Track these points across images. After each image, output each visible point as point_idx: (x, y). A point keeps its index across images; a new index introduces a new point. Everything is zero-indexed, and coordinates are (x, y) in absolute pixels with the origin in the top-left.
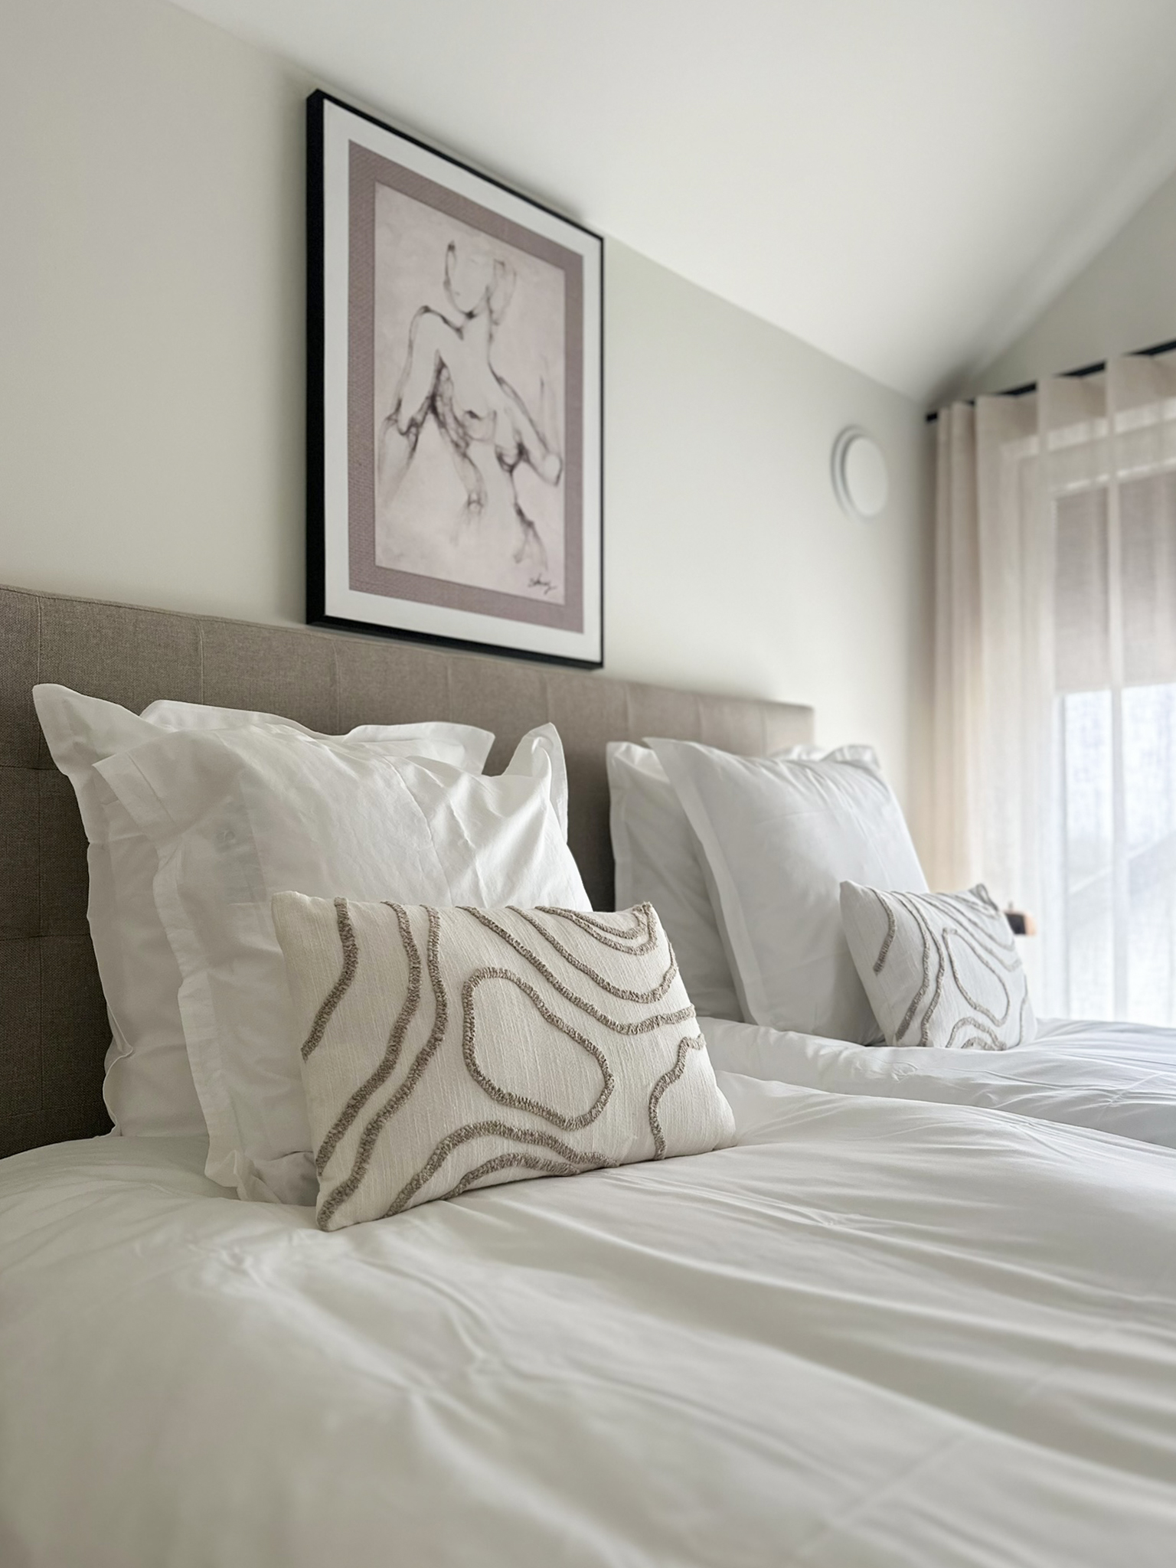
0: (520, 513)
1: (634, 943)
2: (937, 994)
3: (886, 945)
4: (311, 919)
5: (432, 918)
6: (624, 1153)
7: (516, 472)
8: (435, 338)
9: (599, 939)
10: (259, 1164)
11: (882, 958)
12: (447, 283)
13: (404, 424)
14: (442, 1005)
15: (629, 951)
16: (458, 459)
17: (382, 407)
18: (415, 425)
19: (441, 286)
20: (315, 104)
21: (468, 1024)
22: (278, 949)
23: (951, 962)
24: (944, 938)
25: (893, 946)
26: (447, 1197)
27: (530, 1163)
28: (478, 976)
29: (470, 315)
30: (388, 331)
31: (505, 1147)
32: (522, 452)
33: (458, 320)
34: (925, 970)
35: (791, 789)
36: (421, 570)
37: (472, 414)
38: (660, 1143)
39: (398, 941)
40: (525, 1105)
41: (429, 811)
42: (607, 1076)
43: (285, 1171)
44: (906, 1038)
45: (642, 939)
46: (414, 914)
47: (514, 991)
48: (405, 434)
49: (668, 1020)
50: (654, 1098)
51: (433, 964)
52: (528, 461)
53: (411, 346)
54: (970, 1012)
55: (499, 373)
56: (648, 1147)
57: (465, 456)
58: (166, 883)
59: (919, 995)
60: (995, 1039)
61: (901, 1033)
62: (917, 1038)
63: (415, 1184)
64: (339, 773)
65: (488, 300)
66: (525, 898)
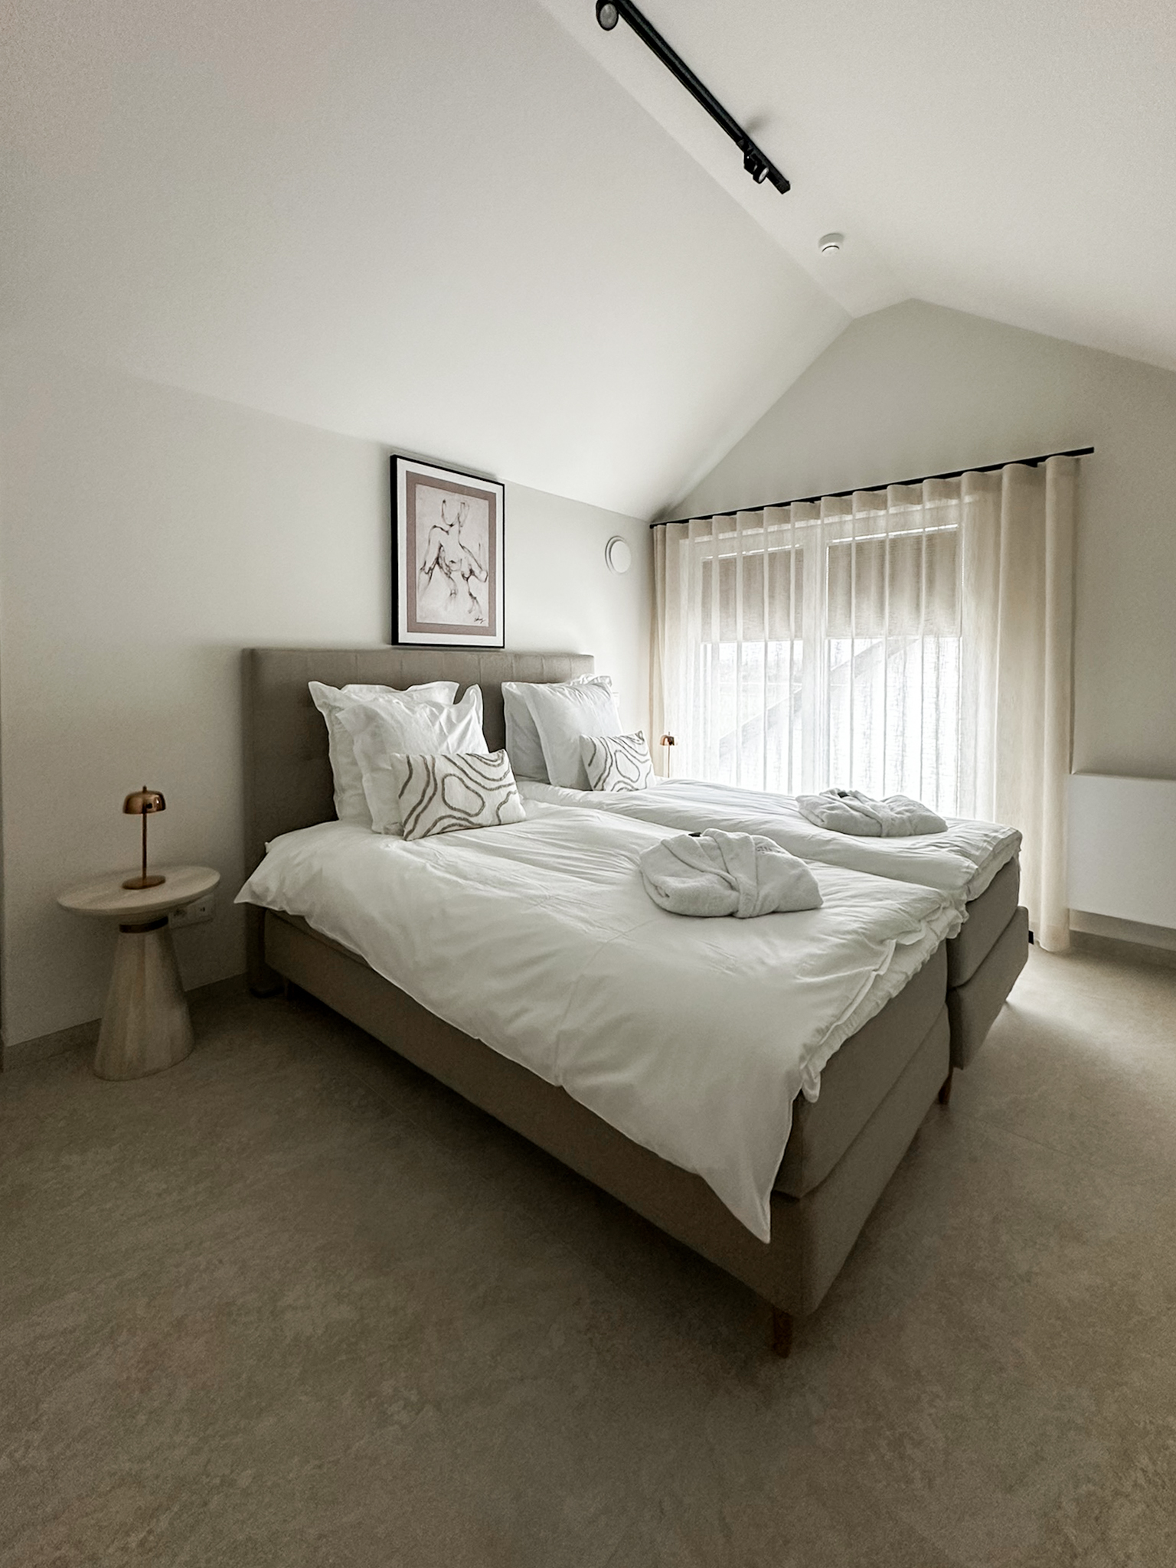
0: (471, 595)
1: (496, 763)
2: (609, 773)
3: (593, 757)
4: (400, 761)
5: (434, 759)
6: (489, 823)
7: (469, 580)
8: (438, 536)
9: (485, 763)
10: (388, 827)
11: (591, 761)
12: (443, 515)
13: (427, 570)
14: (436, 784)
15: (494, 766)
16: (447, 578)
17: (419, 565)
18: (431, 569)
19: (440, 517)
20: (393, 460)
21: (444, 789)
22: (390, 768)
23: (616, 762)
24: (615, 754)
25: (595, 757)
26: (438, 834)
27: (460, 825)
28: (446, 776)
29: (451, 525)
30: (421, 538)
31: (454, 821)
32: (472, 572)
33: (447, 528)
34: (606, 764)
35: (567, 700)
36: (433, 621)
37: (452, 562)
38: (500, 821)
39: (424, 766)
40: (459, 810)
41: (433, 725)
42: (484, 803)
43: (393, 828)
44: (597, 788)
45: (499, 762)
46: (429, 758)
47: (457, 779)
48: (427, 573)
49: (505, 786)
50: (498, 809)
51: (433, 773)
52: (474, 575)
53: (429, 541)
54: (622, 779)
55: (462, 545)
56: (497, 822)
57: (450, 577)
58: (357, 748)
59: (602, 774)
60: (633, 787)
61: (595, 787)
62: (601, 788)
63: (429, 831)
64: (407, 714)
65: (458, 518)
66: (463, 751)
